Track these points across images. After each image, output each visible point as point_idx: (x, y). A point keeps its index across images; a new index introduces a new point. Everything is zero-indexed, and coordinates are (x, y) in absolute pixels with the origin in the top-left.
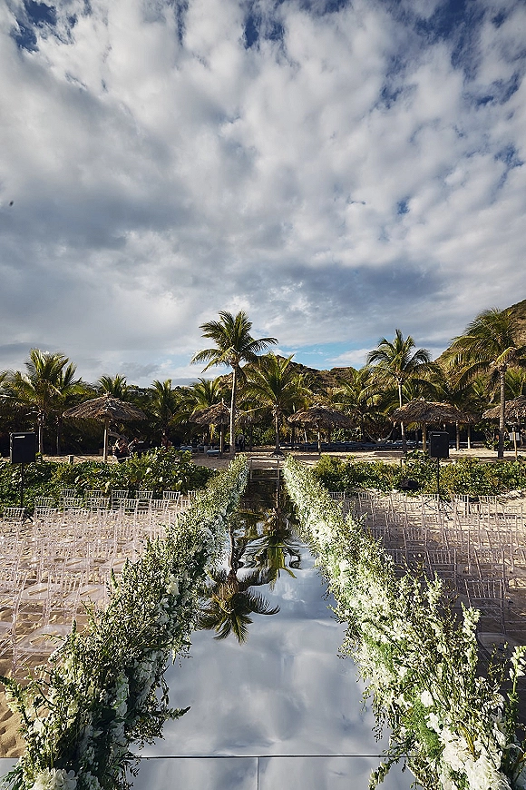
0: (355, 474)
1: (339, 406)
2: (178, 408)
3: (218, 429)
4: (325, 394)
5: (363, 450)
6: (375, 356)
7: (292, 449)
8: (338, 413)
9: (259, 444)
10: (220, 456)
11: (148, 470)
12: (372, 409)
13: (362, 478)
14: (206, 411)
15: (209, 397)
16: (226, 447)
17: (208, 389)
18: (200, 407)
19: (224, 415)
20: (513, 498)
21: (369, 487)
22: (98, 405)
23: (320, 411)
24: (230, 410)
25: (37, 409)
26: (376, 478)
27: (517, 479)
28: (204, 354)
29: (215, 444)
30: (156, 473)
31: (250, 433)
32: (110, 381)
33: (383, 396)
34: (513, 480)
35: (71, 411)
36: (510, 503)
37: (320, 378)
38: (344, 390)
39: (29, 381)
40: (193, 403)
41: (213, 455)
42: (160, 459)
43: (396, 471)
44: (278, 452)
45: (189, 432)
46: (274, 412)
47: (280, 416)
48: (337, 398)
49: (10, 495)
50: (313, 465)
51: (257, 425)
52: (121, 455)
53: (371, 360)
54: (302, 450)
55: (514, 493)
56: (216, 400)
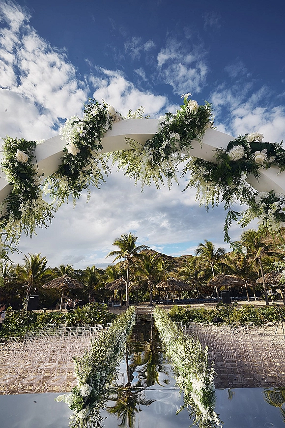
0: (190, 315)
1: (183, 278)
2: (98, 282)
3: (119, 293)
4: (176, 271)
5: (198, 303)
6: (198, 251)
7: (160, 304)
8: (182, 282)
9: (141, 301)
10: (121, 308)
11: (86, 314)
12: (201, 279)
13: (194, 317)
14: (114, 283)
15: (116, 276)
16: (124, 303)
17: (114, 270)
18: (110, 280)
19: (123, 285)
20: (270, 326)
21: (197, 322)
22: (61, 281)
23: (173, 281)
24: (126, 282)
25: (27, 284)
26: (201, 317)
27: (273, 316)
28: (113, 253)
29: (118, 301)
30: (89, 316)
31: (136, 295)
32: (64, 267)
33: (205, 272)
34: (271, 316)
35: (47, 284)
36: (269, 328)
37: (175, 262)
38: (185, 269)
39: (25, 269)
40: (106, 278)
41: (117, 307)
42: (91, 309)
43: (211, 313)
44: (151, 305)
45: (103, 295)
46: (148, 282)
47: (152, 284)
48: (182, 274)
49: (17, 330)
50: (169, 311)
51: (140, 290)
52: (70, 308)
53: (198, 253)
54: (165, 304)
55: (271, 323)
56: (118, 277)
